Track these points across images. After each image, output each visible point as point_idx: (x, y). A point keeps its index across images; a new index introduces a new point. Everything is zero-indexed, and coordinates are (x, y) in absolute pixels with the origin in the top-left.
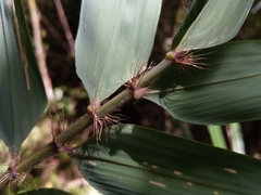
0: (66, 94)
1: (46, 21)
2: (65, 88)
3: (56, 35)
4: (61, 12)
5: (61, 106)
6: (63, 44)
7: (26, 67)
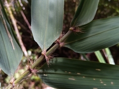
0: (33, 52)
1: (19, 23)
2: (32, 50)
3: (25, 28)
4: (25, 18)
5: (31, 58)
6: (28, 31)
7: (11, 40)
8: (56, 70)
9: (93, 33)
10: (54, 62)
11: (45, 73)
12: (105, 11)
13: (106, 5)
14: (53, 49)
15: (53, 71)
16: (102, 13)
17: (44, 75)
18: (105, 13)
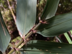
7: (4, 29)
8: (32, 49)
9: (55, 24)
10: (31, 43)
11: (25, 51)
12: (69, 8)
13: (70, 4)
14: (29, 35)
15: (30, 49)
16: (67, 9)
17: (25, 52)
18: (69, 9)
